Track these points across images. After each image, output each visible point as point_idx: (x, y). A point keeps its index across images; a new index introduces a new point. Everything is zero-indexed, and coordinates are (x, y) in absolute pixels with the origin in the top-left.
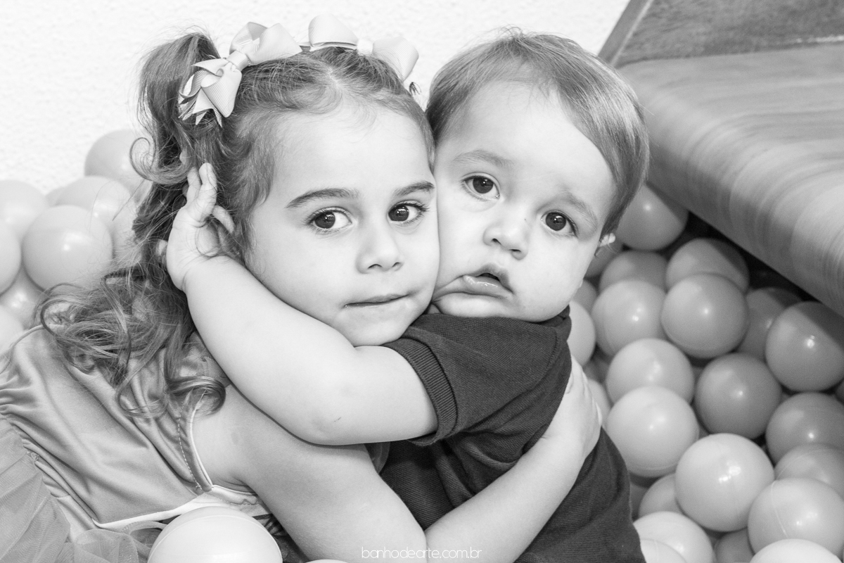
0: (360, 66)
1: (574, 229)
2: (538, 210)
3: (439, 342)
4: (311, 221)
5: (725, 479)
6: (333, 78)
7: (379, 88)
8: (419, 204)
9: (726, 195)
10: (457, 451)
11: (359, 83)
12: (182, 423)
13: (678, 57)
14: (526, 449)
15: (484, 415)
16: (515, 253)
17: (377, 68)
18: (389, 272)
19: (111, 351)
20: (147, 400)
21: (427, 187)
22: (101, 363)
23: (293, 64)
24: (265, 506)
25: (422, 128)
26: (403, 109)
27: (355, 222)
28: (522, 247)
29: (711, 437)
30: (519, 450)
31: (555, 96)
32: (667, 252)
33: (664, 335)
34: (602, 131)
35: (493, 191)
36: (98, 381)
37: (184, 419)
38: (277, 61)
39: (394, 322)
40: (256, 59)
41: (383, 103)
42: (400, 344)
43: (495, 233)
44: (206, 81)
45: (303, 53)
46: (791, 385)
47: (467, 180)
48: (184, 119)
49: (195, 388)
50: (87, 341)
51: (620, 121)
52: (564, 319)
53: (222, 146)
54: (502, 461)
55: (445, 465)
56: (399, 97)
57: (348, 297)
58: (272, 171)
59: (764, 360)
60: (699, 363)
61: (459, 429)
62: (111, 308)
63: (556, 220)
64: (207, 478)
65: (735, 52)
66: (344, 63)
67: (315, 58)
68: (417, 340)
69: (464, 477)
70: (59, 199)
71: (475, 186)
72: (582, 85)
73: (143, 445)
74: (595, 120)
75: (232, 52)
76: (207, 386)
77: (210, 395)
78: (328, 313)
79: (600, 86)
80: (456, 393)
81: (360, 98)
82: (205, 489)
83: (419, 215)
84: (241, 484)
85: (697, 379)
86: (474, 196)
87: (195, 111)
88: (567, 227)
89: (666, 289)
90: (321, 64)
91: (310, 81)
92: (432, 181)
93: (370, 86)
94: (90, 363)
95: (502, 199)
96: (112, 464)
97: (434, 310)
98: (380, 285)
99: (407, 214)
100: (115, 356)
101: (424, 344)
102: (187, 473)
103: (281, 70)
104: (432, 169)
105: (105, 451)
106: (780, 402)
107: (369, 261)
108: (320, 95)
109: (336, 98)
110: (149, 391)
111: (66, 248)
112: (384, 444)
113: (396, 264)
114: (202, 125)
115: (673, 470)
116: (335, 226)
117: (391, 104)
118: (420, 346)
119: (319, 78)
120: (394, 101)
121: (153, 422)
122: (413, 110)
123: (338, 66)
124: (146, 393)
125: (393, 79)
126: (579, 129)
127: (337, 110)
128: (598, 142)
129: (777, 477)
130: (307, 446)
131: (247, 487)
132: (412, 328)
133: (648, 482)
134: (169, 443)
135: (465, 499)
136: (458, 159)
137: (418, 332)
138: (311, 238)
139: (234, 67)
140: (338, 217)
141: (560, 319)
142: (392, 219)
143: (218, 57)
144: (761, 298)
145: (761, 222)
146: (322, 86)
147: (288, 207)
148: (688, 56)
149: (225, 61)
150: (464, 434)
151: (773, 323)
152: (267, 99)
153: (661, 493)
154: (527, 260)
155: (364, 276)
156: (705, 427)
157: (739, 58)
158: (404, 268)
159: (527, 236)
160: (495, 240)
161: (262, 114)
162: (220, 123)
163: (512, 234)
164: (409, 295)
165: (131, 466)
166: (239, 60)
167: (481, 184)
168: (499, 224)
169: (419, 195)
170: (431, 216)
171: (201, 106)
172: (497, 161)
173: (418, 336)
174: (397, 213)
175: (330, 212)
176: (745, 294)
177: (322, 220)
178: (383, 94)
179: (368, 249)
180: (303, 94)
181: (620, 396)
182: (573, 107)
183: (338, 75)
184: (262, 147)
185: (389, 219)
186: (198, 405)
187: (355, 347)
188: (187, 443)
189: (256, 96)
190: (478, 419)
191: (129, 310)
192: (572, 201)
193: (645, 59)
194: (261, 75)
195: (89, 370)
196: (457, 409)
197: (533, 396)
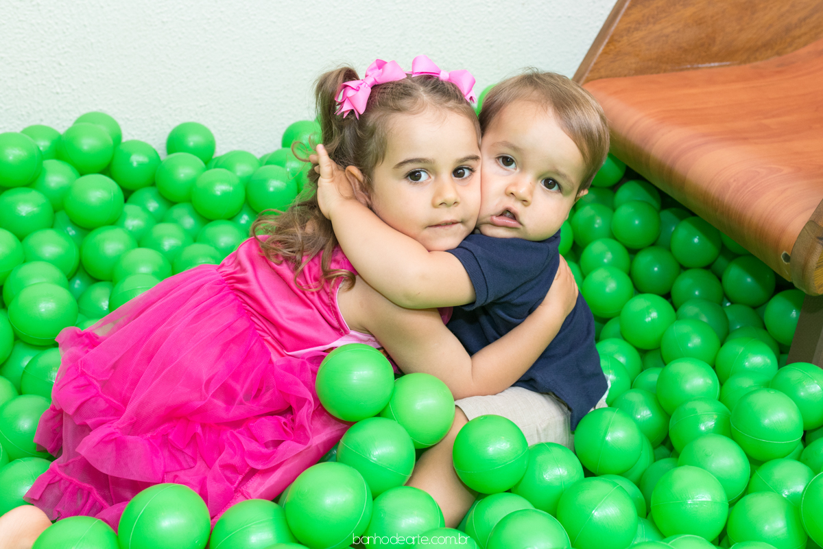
0: (439, 87)
1: (560, 189)
2: (539, 178)
3: (479, 251)
4: (407, 176)
5: (648, 319)
6: (422, 93)
7: (449, 100)
8: (470, 168)
9: (648, 157)
10: (491, 313)
11: (437, 97)
12: (332, 296)
13: (620, 76)
14: (531, 311)
15: (504, 293)
16: (524, 202)
17: (450, 89)
18: (452, 207)
19: (292, 252)
20: (313, 280)
21: (476, 158)
22: (287, 259)
23: (400, 85)
24: (379, 343)
25: (474, 124)
26: (463, 112)
27: (433, 177)
28: (528, 198)
29: (641, 295)
30: (527, 313)
31: (551, 111)
32: (614, 188)
33: (613, 236)
34: (578, 131)
35: (513, 165)
36: (285, 269)
37: (333, 293)
38: (391, 83)
39: (453, 238)
40: (380, 81)
41: (451, 109)
42: (456, 251)
43: (513, 190)
44: (350, 93)
45: (407, 78)
46: (685, 264)
47: (498, 158)
48: (338, 114)
49: (338, 276)
50: (280, 247)
51: (589, 126)
52: (556, 238)
53: (358, 131)
54: (516, 318)
55: (484, 320)
56: (461, 105)
57: (427, 222)
58: (386, 146)
59: (670, 250)
60: (633, 252)
61: (489, 301)
62: (293, 227)
63: (550, 183)
64: (347, 326)
65: (652, 73)
66: (430, 85)
67: (414, 81)
68: (467, 249)
69: (495, 327)
70: (268, 161)
71: (503, 162)
72: (567, 104)
73: (311, 308)
74: (574, 125)
75: (366, 76)
76: (345, 275)
77: (347, 280)
78: (414, 231)
79: (578, 104)
80: (487, 280)
81: (438, 106)
82: (346, 332)
83: (471, 175)
84: (365, 330)
85: (632, 261)
86: (501, 167)
87: (343, 110)
88: (556, 187)
89: (614, 210)
90: (416, 85)
91: (409, 95)
92: (479, 155)
93: (444, 99)
94: (281, 259)
95: (518, 170)
96: (293, 320)
97: (477, 231)
98: (446, 215)
99: (464, 173)
100: (294, 254)
101: (470, 251)
102: (336, 324)
103: (392, 88)
104: (480, 147)
105: (288, 312)
106: (679, 273)
107: (439, 201)
108: (415, 103)
109: (424, 106)
110: (314, 276)
111: (271, 189)
112: (450, 308)
113: (455, 203)
114: (347, 118)
115: (618, 314)
116: (422, 179)
117: (456, 109)
118: (467, 252)
119: (415, 93)
120: (457, 108)
121: (316, 295)
122: (469, 113)
123: (426, 86)
124: (312, 277)
125: (458, 94)
126: (564, 131)
127: (424, 112)
128: (575, 138)
129: (678, 318)
130: (402, 309)
131: (368, 331)
132: (464, 241)
133: (605, 321)
134: (325, 307)
135: (496, 339)
136: (493, 145)
137: (468, 244)
138: (406, 187)
139: (367, 86)
140: (423, 174)
141: (554, 238)
142: (455, 176)
143: (358, 79)
144: (667, 215)
145: (668, 173)
146: (416, 98)
147: (395, 168)
148: (625, 76)
149: (362, 82)
150: (493, 303)
151: (675, 229)
152: (384, 105)
153: (611, 327)
154: (531, 207)
155: (437, 210)
156: (638, 290)
157: (654, 77)
158: (460, 206)
159: (531, 193)
160: (512, 194)
161: (381, 113)
162: (358, 118)
163: (522, 191)
164: (462, 222)
165: (303, 320)
166: (370, 81)
167: (507, 161)
168: (515, 184)
169: (471, 163)
170: (477, 175)
171: (347, 107)
172: (515, 149)
173: (467, 247)
174: (458, 172)
175: (419, 172)
176: (659, 212)
177: (414, 176)
178: (452, 103)
179: (439, 193)
180: (405, 103)
181: (589, 272)
182: (561, 118)
183: (425, 92)
184: (380, 133)
185: (453, 176)
186: (341, 285)
187: (429, 251)
188: (334, 307)
189: (378, 103)
190: (500, 295)
191: (303, 227)
192: (558, 173)
193: (601, 78)
194: (381, 91)
195: (280, 264)
196: (487, 289)
197: (534, 282)
